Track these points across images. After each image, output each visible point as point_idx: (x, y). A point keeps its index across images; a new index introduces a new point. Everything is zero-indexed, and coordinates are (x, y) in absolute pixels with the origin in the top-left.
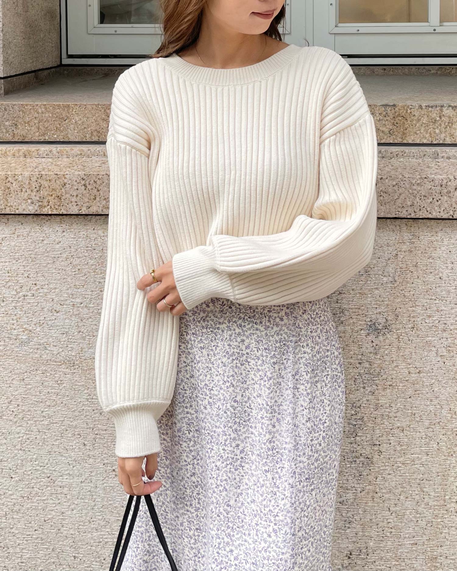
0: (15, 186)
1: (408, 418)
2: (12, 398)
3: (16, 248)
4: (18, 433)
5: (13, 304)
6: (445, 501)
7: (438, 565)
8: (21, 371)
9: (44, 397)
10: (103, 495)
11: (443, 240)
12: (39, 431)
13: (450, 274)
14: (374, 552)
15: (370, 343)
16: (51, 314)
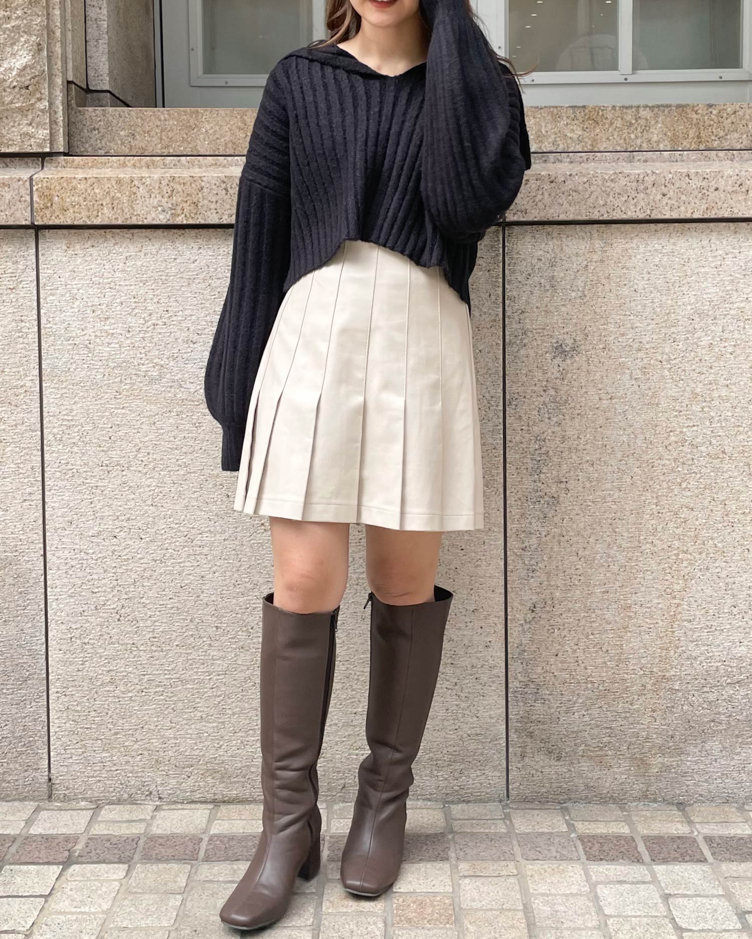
0: (142, 191)
1: (599, 451)
2: (141, 445)
3: (144, 269)
4: (149, 486)
5: (141, 335)
6: (639, 542)
7: (632, 614)
8: (152, 413)
9: (179, 443)
10: (250, 554)
11: (638, 247)
12: (174, 483)
13: (646, 286)
14: (560, 603)
15: (556, 368)
16: (187, 346)
